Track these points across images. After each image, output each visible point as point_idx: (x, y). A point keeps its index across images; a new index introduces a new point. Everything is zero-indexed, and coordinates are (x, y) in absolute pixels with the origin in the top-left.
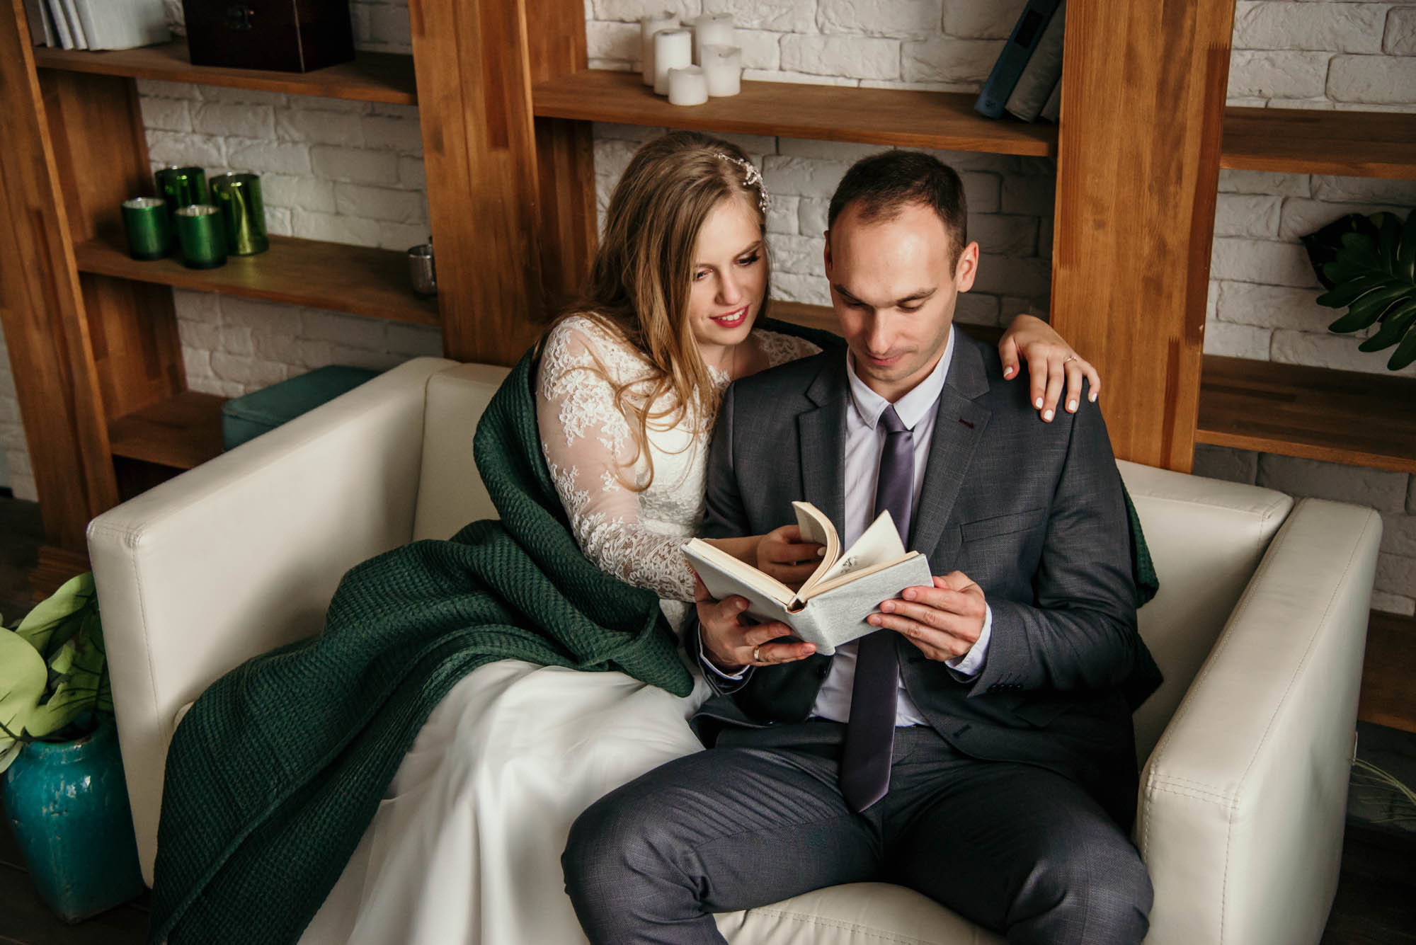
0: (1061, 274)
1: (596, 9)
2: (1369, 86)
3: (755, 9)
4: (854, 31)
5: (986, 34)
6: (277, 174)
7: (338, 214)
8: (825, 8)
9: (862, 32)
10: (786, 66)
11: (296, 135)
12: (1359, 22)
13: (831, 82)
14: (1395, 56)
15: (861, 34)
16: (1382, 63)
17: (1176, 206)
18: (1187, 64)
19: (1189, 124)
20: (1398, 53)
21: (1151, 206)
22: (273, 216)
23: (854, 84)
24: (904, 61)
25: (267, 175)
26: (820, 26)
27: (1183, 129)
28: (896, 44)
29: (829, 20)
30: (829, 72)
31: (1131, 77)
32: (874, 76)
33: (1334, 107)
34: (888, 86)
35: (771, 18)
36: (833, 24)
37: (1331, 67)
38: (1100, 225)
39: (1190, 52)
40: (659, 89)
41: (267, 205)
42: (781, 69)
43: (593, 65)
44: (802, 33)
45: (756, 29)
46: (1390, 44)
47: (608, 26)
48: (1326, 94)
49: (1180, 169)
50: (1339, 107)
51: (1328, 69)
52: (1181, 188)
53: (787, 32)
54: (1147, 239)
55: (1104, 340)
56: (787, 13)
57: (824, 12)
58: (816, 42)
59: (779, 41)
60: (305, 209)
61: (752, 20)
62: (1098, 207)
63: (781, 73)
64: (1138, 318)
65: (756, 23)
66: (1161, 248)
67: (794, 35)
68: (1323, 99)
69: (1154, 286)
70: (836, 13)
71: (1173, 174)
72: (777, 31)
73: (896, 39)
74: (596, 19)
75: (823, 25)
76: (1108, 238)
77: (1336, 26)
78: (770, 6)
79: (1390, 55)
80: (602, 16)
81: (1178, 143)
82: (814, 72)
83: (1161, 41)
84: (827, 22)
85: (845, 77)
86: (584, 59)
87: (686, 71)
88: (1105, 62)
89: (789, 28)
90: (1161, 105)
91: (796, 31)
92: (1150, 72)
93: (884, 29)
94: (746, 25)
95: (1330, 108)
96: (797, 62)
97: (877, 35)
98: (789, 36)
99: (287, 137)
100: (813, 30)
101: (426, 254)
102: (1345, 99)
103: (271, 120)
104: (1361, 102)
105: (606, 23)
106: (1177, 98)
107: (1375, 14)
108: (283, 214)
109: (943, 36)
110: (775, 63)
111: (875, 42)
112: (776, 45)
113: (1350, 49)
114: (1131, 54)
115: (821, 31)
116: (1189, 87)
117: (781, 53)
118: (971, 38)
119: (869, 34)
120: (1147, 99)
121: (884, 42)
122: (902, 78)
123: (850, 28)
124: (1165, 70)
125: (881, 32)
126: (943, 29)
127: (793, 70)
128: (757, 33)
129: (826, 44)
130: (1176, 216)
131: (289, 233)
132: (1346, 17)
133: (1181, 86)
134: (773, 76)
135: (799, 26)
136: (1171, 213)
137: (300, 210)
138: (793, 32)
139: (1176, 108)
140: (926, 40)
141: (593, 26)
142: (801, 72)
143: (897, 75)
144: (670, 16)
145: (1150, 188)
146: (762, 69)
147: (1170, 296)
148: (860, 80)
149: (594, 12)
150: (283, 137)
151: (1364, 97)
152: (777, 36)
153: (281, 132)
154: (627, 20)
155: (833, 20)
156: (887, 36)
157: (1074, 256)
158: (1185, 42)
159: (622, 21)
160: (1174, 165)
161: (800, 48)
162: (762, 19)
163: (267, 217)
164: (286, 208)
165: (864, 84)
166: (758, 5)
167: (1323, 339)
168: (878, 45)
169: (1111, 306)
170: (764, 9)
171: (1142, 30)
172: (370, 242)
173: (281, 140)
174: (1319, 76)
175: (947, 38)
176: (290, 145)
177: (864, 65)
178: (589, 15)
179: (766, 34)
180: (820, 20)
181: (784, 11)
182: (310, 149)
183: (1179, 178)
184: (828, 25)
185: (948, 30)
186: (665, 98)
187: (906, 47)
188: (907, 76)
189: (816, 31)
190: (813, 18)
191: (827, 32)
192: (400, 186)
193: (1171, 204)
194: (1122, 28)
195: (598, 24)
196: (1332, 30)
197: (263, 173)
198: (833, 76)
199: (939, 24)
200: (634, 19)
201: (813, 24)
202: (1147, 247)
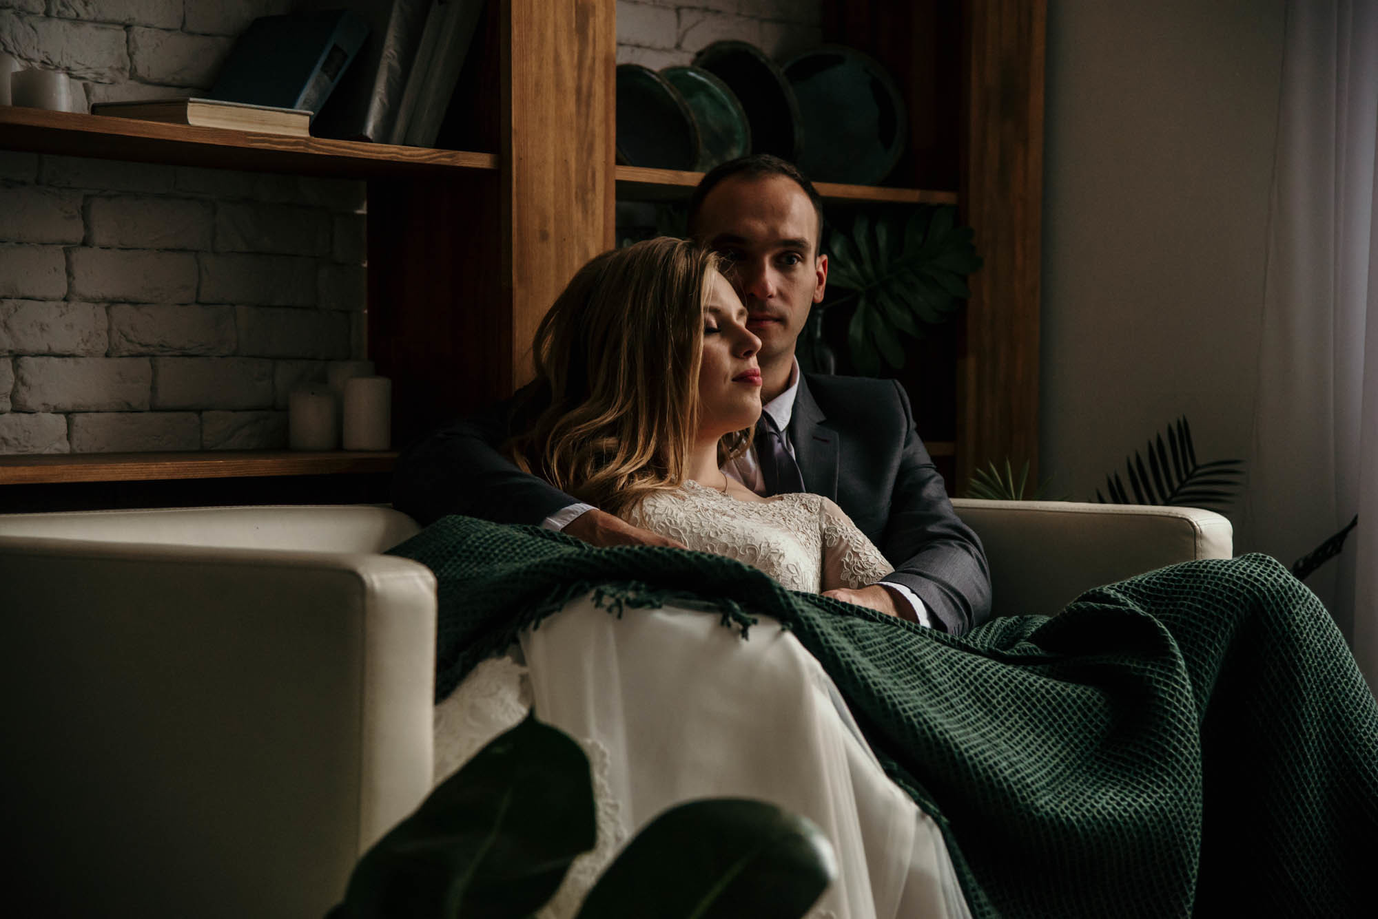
18: (592, 70)
21: (577, 213)
27: (593, 135)
31: (559, 85)
38: (545, 238)
39: (594, 59)
62: (543, 217)
76: (551, 250)
81: (591, 150)
83: (576, 49)
88: (540, 67)
90: (579, 112)
92: (570, 77)
106: (588, 105)
114: (557, 59)
120: (571, 106)
124: (580, 77)
133: (590, 94)
136: (590, 219)
139: (588, 115)
145: (576, 197)
157: (527, 274)
158: (589, 50)
160: (590, 174)
171: (563, 35)
183: (594, 186)
193: (590, 212)
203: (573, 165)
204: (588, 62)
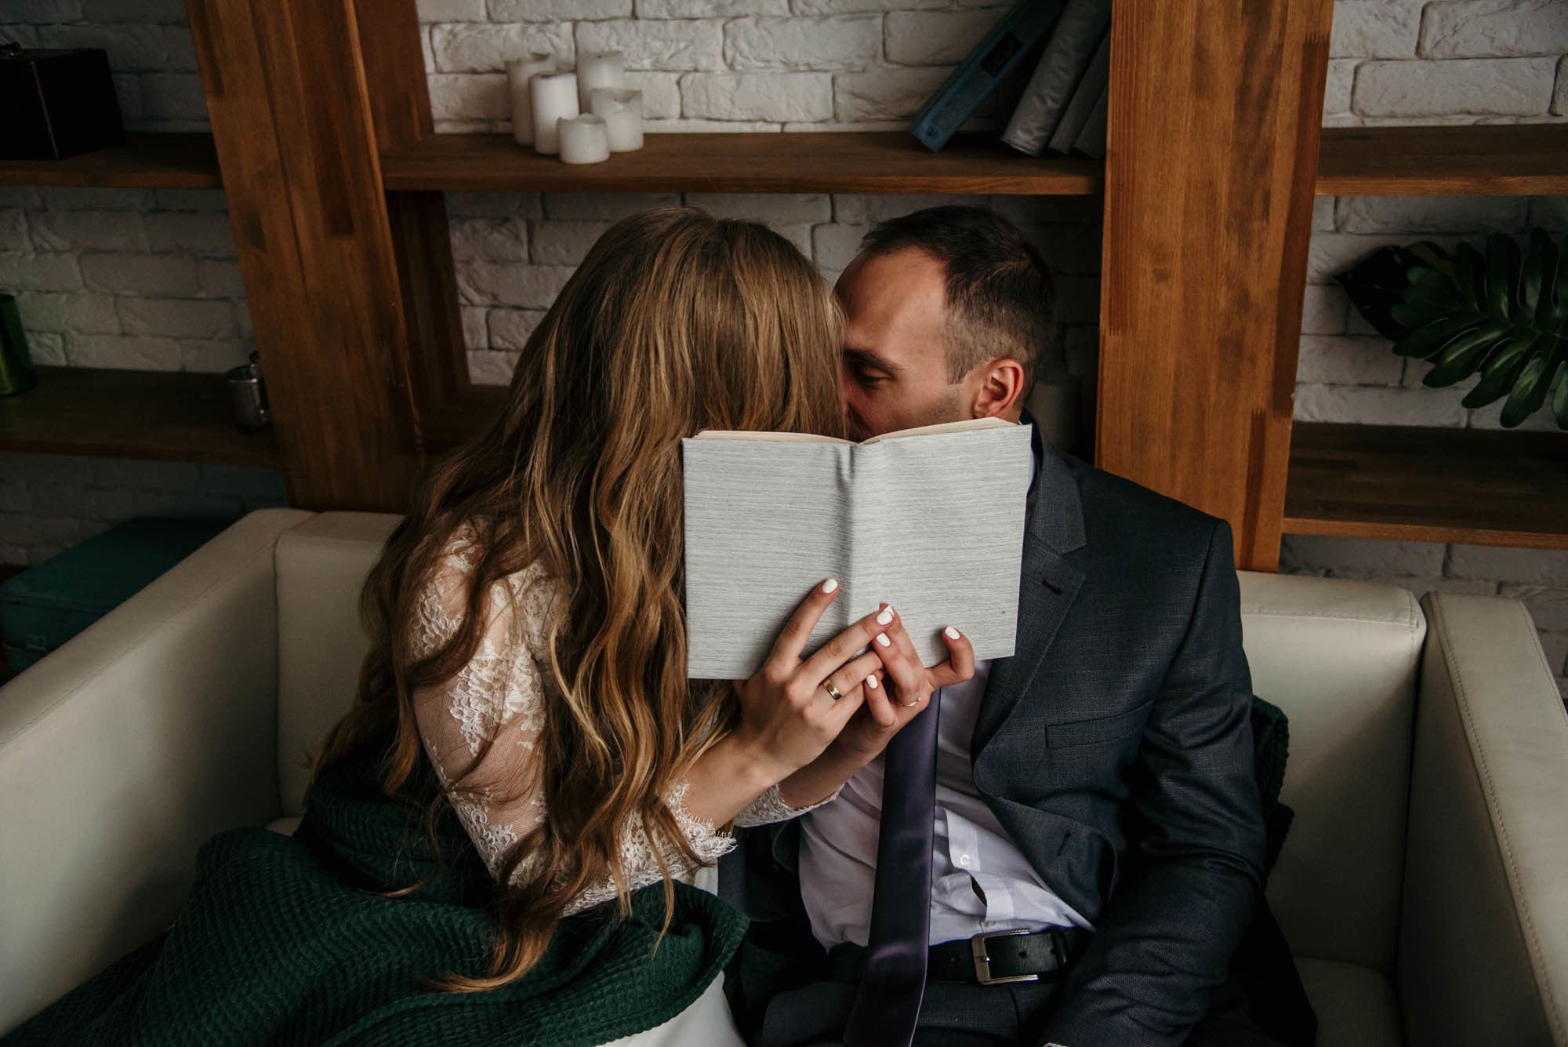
0: (1110, 341)
1: (438, 59)
2: (1404, 97)
3: (645, 46)
4: (773, 64)
5: (941, 57)
6: (39, 292)
7: (124, 334)
8: (735, 39)
9: (782, 66)
10: (688, 112)
11: (59, 243)
12: (1390, 20)
13: (747, 128)
14: (1433, 60)
15: (779, 67)
16: (1419, 68)
17: (1260, 247)
18: (1275, 62)
19: (1278, 141)
20: (1438, 55)
21: (1228, 248)
22: (39, 344)
23: (776, 128)
24: (839, 98)
25: (26, 294)
26: (729, 61)
27: (1270, 147)
28: (827, 78)
29: (741, 54)
30: (744, 117)
31: (1201, 86)
32: (802, 117)
33: (1363, 122)
34: (820, 128)
35: (666, 56)
36: (747, 58)
37: (1360, 76)
38: (1161, 276)
39: (1280, 47)
40: (544, 147)
41: (30, 331)
42: (683, 116)
43: (441, 128)
44: (708, 71)
45: (647, 71)
46: (1428, 45)
47: (456, 79)
48: (1352, 109)
49: (1267, 199)
50: (1369, 123)
51: (1355, 79)
52: (1267, 221)
53: (688, 72)
54: (1224, 289)
55: (1169, 421)
56: (686, 47)
57: (734, 44)
58: (727, 82)
59: (678, 83)
60: (80, 332)
61: (641, 59)
62: (1160, 253)
63: (683, 122)
64: (1213, 387)
65: (647, 63)
66: (1243, 301)
67: (698, 74)
68: (1348, 114)
69: (1233, 348)
70: (750, 44)
71: (1257, 207)
72: (674, 71)
73: (826, 71)
74: (439, 71)
75: (734, 58)
76: (1173, 292)
77: (1364, 28)
78: (665, 41)
79: (1427, 59)
80: (447, 67)
81: (1265, 164)
82: (726, 117)
83: (1241, 37)
84: (738, 55)
85: (765, 121)
86: (428, 121)
87: (576, 121)
88: (1166, 69)
89: (689, 66)
90: (1241, 120)
91: (700, 68)
92: (1225, 76)
93: (812, 60)
94: (635, 66)
95: (1359, 124)
96: (704, 107)
97: (802, 68)
98: (691, 77)
99: (47, 246)
100: (720, 66)
101: (251, 378)
102: (1375, 112)
103: (23, 227)
104: (1393, 116)
105: (453, 76)
106: (1262, 108)
107: (1409, 11)
108: (53, 340)
109: (885, 65)
110: (676, 110)
111: (802, 75)
112: (675, 88)
113: (1382, 54)
114: (1201, 55)
115: (731, 67)
116: (1278, 93)
117: (682, 98)
118: (922, 65)
119: (791, 67)
120: (1224, 112)
121: (812, 75)
122: (836, 117)
123: (768, 61)
124: (1246, 73)
125: (808, 65)
126: (885, 55)
127: (698, 117)
128: (649, 75)
129: (739, 83)
130: (1260, 260)
131: (63, 362)
132: (1376, 16)
133: (1268, 92)
134: (673, 125)
135: (703, 63)
136: (1254, 255)
137: (74, 333)
138: (696, 70)
139: (1260, 121)
140: (864, 71)
141: (437, 80)
142: (709, 119)
143: (829, 115)
144: (541, 57)
145: (1228, 226)
146: (658, 119)
147: (1253, 360)
148: (784, 124)
149: (435, 62)
150: (42, 248)
151: (1398, 110)
152: (674, 77)
153: (37, 240)
154: (480, 69)
155: (746, 53)
156: (815, 68)
157: (1128, 317)
158: (1273, 35)
159: (474, 72)
160: (1258, 196)
161: (706, 91)
162: (655, 58)
163: (32, 345)
164: (55, 332)
165: (790, 129)
166: (649, 40)
167: (1353, 391)
168: (803, 80)
169: (1177, 378)
170: (657, 45)
172: (172, 365)
173: (39, 251)
174: (1345, 88)
175: (890, 66)
176: (50, 255)
177: (789, 105)
178: (430, 67)
179: (660, 76)
180: (729, 53)
181: (682, 45)
182: (79, 259)
183: (1266, 211)
184: (740, 59)
185: (893, 56)
186: (556, 157)
187: (840, 81)
188: (842, 115)
189: (725, 68)
190: (719, 50)
191: (739, 68)
192: (203, 295)
193: (1255, 246)
194: (1188, 22)
195: (442, 78)
196: (1359, 32)
197: (20, 292)
198: (749, 121)
199: (881, 49)
200: (487, 67)
201: (720, 59)
202: (1223, 299)
203: (1223, 188)
204: (1267, 51)
